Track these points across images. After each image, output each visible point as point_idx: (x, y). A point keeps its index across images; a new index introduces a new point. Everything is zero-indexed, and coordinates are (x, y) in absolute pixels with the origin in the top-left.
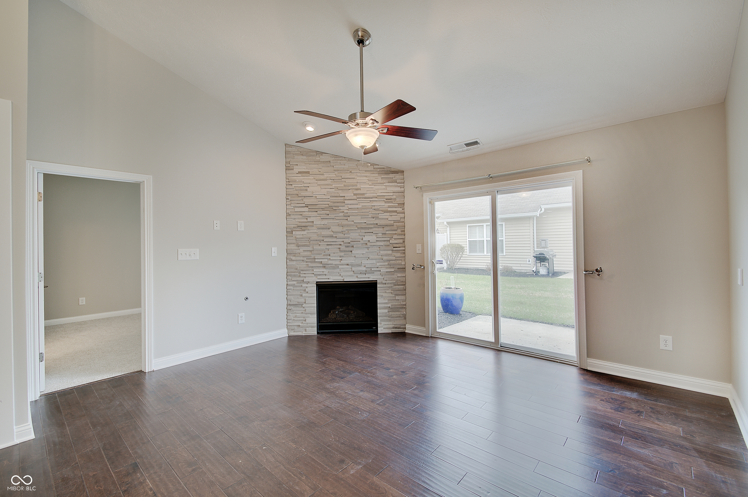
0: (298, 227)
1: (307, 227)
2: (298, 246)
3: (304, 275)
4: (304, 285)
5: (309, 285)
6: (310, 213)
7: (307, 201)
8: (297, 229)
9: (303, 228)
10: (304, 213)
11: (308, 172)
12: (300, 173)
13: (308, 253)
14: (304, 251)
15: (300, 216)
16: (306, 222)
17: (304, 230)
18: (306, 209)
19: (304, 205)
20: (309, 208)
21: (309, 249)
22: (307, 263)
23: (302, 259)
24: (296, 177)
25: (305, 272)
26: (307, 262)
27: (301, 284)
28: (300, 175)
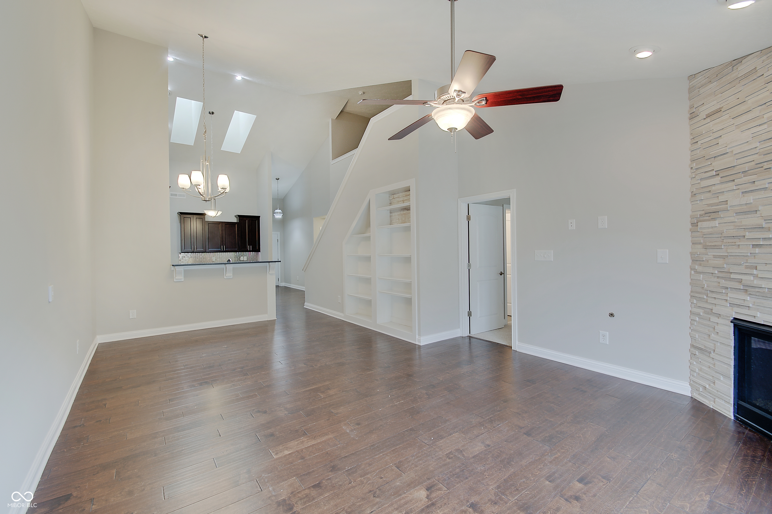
0: (706, 213)
1: (719, 212)
2: (706, 247)
3: (713, 301)
4: (714, 319)
5: (720, 321)
6: (723, 186)
7: (718, 164)
8: (705, 218)
9: (713, 215)
10: (713, 188)
11: (719, 111)
12: (708, 116)
13: (719, 262)
14: (715, 257)
15: (709, 195)
16: (717, 204)
17: (714, 219)
18: (717, 180)
19: (714, 173)
20: (721, 177)
21: (721, 254)
22: (719, 280)
23: (711, 270)
24: (704, 126)
25: (714, 295)
26: (718, 277)
27: (709, 316)
28: (708, 120)
